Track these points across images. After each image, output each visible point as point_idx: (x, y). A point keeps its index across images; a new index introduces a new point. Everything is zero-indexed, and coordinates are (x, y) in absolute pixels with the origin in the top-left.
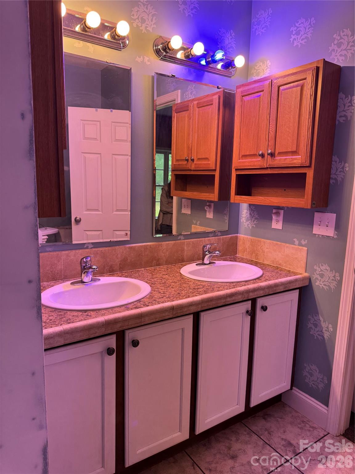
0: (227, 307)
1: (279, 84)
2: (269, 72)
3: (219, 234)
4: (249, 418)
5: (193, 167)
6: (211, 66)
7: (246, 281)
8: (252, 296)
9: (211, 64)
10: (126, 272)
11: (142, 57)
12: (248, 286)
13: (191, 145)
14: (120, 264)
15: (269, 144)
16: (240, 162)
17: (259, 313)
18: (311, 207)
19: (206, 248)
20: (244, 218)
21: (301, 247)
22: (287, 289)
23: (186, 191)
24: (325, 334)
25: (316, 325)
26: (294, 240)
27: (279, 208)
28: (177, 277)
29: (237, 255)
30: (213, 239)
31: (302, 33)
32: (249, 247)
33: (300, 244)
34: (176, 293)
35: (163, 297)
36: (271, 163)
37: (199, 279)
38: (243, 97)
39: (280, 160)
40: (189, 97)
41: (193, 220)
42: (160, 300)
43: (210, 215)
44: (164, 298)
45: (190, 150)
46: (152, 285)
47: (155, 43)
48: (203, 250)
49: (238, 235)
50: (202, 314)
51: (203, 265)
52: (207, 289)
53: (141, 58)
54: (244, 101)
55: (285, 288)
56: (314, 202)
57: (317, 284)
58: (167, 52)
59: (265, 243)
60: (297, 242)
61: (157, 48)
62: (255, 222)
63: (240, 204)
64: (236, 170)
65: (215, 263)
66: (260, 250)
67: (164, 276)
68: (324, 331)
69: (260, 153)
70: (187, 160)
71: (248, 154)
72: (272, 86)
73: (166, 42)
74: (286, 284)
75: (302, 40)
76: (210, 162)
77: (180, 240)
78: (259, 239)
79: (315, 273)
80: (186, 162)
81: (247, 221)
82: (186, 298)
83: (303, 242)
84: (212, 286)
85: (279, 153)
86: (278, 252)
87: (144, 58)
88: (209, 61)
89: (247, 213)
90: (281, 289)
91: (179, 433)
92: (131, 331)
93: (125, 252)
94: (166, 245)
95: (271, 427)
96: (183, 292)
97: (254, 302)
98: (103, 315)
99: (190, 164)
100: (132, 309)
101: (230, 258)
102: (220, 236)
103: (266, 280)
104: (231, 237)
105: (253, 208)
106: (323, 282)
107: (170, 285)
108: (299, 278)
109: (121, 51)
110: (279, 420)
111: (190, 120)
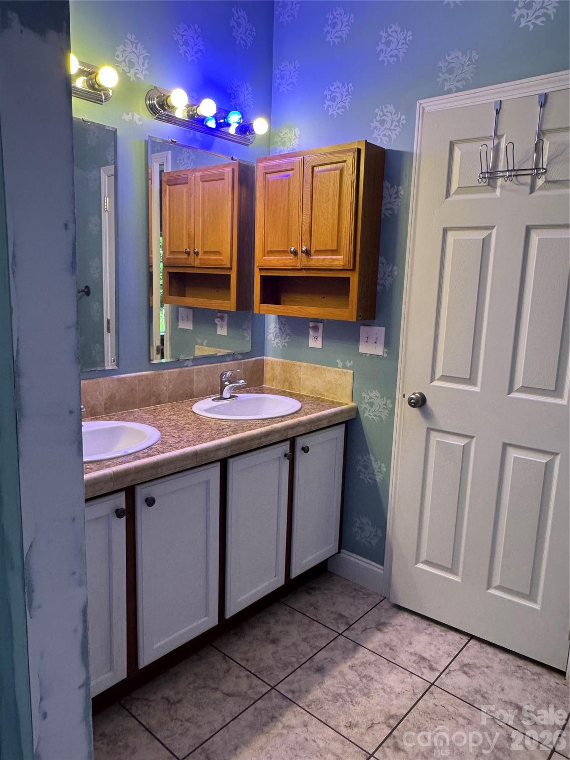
0: (262, 450)
1: (313, 164)
2: (298, 143)
3: (240, 357)
4: (289, 595)
5: (197, 263)
6: (223, 129)
7: (282, 417)
8: (291, 434)
9: (223, 127)
10: (114, 415)
11: (130, 114)
12: (286, 422)
13: (193, 231)
14: (105, 404)
15: (303, 238)
16: (264, 260)
17: (300, 456)
18: (357, 320)
19: (226, 376)
20: (272, 334)
21: (345, 371)
22: (331, 423)
23: (185, 297)
24: (377, 477)
25: (366, 467)
26: (337, 361)
27: (316, 321)
28: (190, 417)
29: (264, 386)
30: (231, 364)
31: (338, 100)
32: (279, 373)
33: (344, 367)
34: (195, 436)
35: (180, 442)
36: (306, 263)
37: (221, 418)
38: (267, 175)
39: (318, 260)
40: (185, 162)
41: (197, 339)
42: (177, 445)
43: (222, 331)
44: (182, 442)
45: (191, 238)
46: (159, 427)
47: (148, 96)
48: (221, 380)
49: (264, 357)
50: (231, 461)
51: (222, 400)
52: (235, 429)
53: (129, 116)
54: (268, 180)
55: (329, 422)
56: (360, 313)
57: (366, 415)
58: (164, 109)
59: (300, 366)
60: (340, 365)
61: (151, 102)
62: (287, 340)
63: (266, 315)
64: (260, 269)
65: (237, 396)
66: (295, 377)
67: (172, 418)
68: (376, 473)
69: (292, 250)
70: (188, 253)
71: (275, 249)
72: (305, 165)
73: (163, 96)
74: (331, 417)
75: (339, 108)
76: (222, 258)
77: (187, 366)
78: (294, 362)
79: (363, 402)
80: (186, 256)
81: (276, 337)
82: (211, 440)
83: (348, 364)
84: (241, 425)
85: (315, 250)
86: (317, 378)
87: (133, 116)
88: (220, 123)
89: (276, 327)
90: (325, 424)
91: (206, 618)
92: (141, 486)
93: (111, 386)
94: (168, 375)
95: (317, 601)
96: (204, 434)
97: (293, 441)
98: (108, 466)
99: (193, 258)
100: (144, 458)
101: (255, 390)
102: (240, 360)
103: (306, 414)
104: (256, 360)
105: (283, 320)
106: (372, 412)
107: (185, 427)
108: (344, 409)
109: (102, 104)
110: (326, 592)
111: (191, 197)
